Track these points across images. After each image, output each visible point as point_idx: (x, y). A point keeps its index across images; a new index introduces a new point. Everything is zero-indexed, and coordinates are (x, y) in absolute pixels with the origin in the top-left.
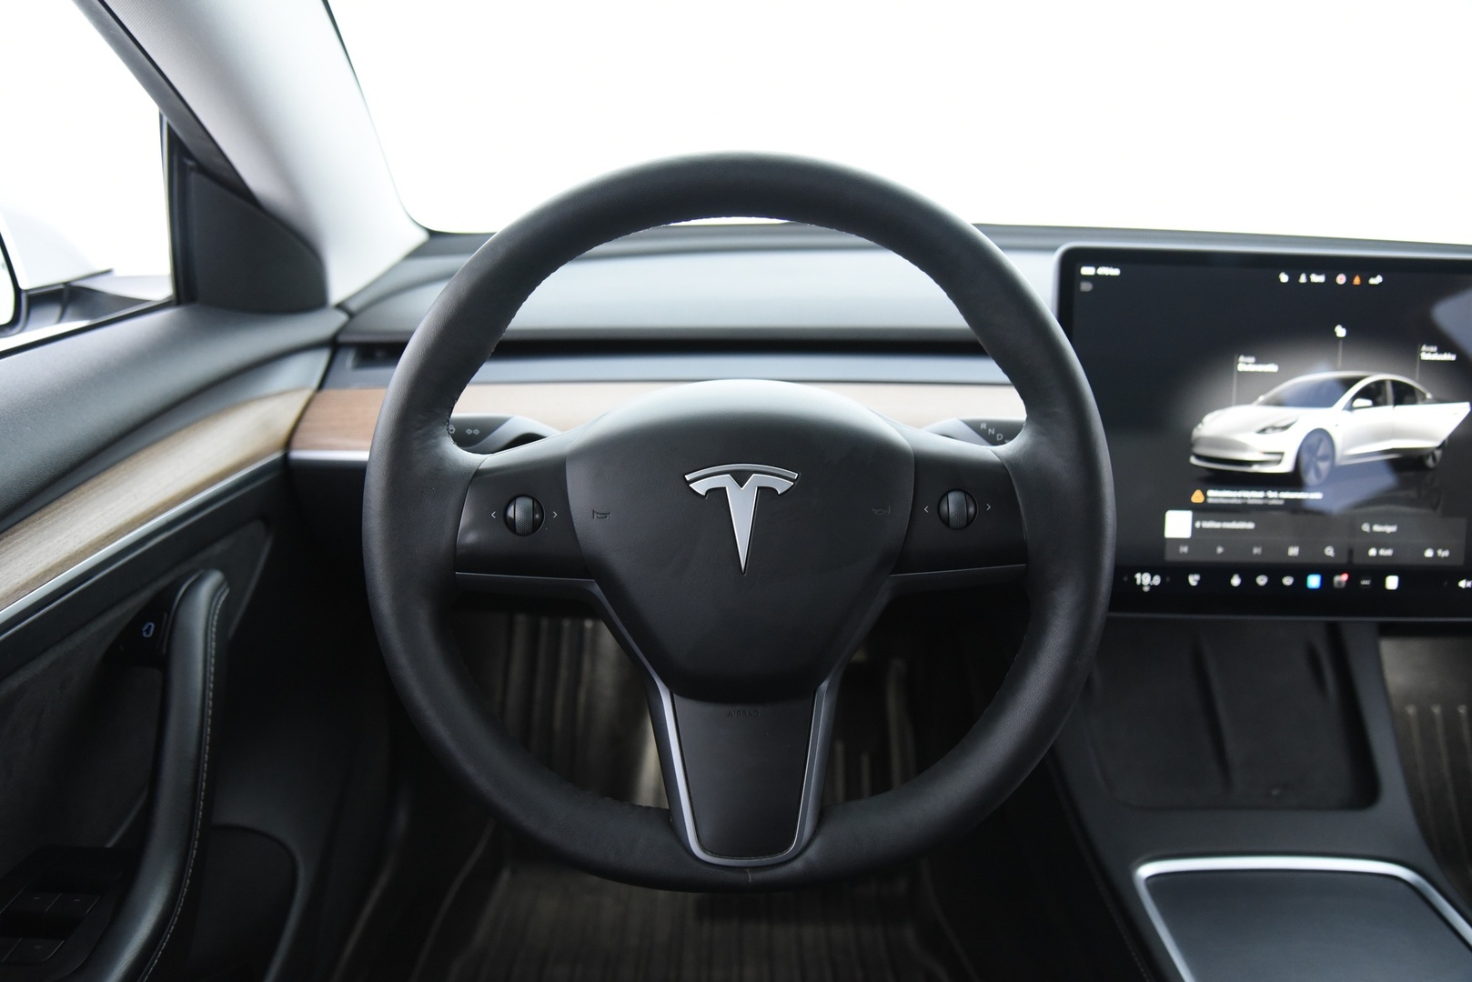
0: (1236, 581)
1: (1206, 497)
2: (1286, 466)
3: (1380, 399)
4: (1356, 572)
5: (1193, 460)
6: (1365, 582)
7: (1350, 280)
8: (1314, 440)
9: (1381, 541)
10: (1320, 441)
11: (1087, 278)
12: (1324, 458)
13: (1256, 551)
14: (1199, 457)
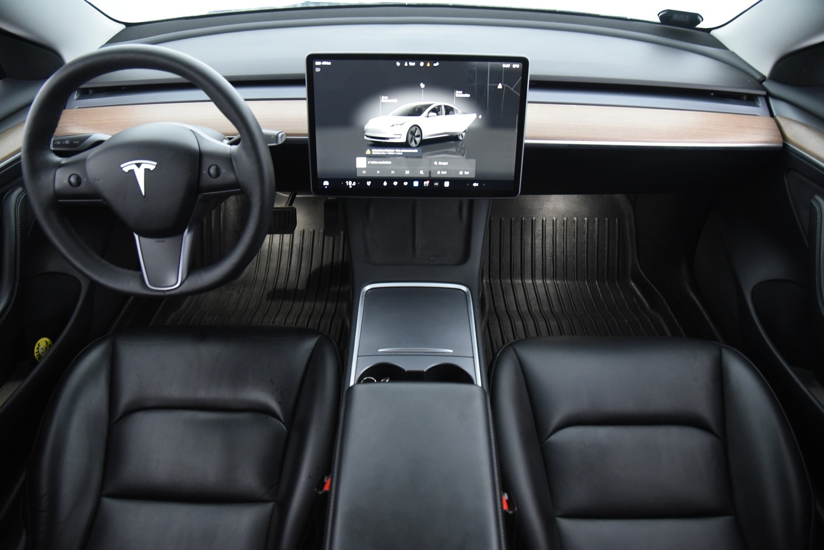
0: (385, 184)
1: (371, 152)
2: (403, 140)
3: (439, 113)
4: (432, 180)
5: (366, 138)
6: (436, 184)
7: (425, 64)
8: (414, 129)
9: (442, 168)
10: (416, 129)
11: (318, 66)
12: (418, 136)
13: (393, 172)
14: (368, 136)
